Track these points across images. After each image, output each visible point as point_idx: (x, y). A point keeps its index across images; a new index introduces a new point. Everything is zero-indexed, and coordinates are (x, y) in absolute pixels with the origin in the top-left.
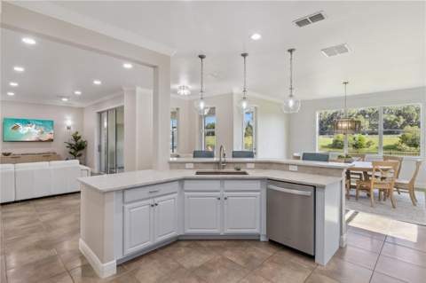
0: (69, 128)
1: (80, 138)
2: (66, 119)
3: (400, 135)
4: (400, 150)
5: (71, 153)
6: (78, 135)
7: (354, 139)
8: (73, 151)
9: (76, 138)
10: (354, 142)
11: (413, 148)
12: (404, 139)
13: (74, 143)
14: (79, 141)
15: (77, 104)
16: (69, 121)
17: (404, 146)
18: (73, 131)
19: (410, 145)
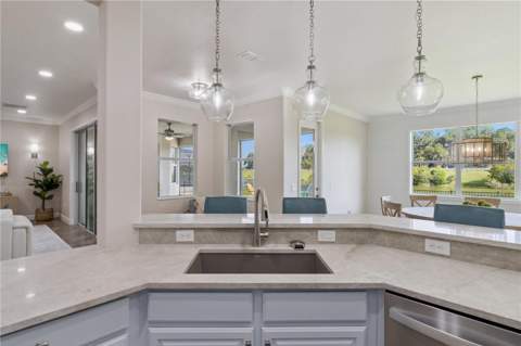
0: (34, 156)
1: (51, 170)
2: (29, 143)
3: (489, 169)
4: (489, 187)
5: (35, 193)
6: (48, 167)
7: (432, 173)
8: (39, 190)
9: (46, 171)
10: (432, 177)
11: (506, 185)
12: (494, 173)
13: (41, 178)
14: (49, 176)
15: (48, 120)
16: (35, 146)
17: (494, 181)
18: (41, 160)
19: (502, 181)
